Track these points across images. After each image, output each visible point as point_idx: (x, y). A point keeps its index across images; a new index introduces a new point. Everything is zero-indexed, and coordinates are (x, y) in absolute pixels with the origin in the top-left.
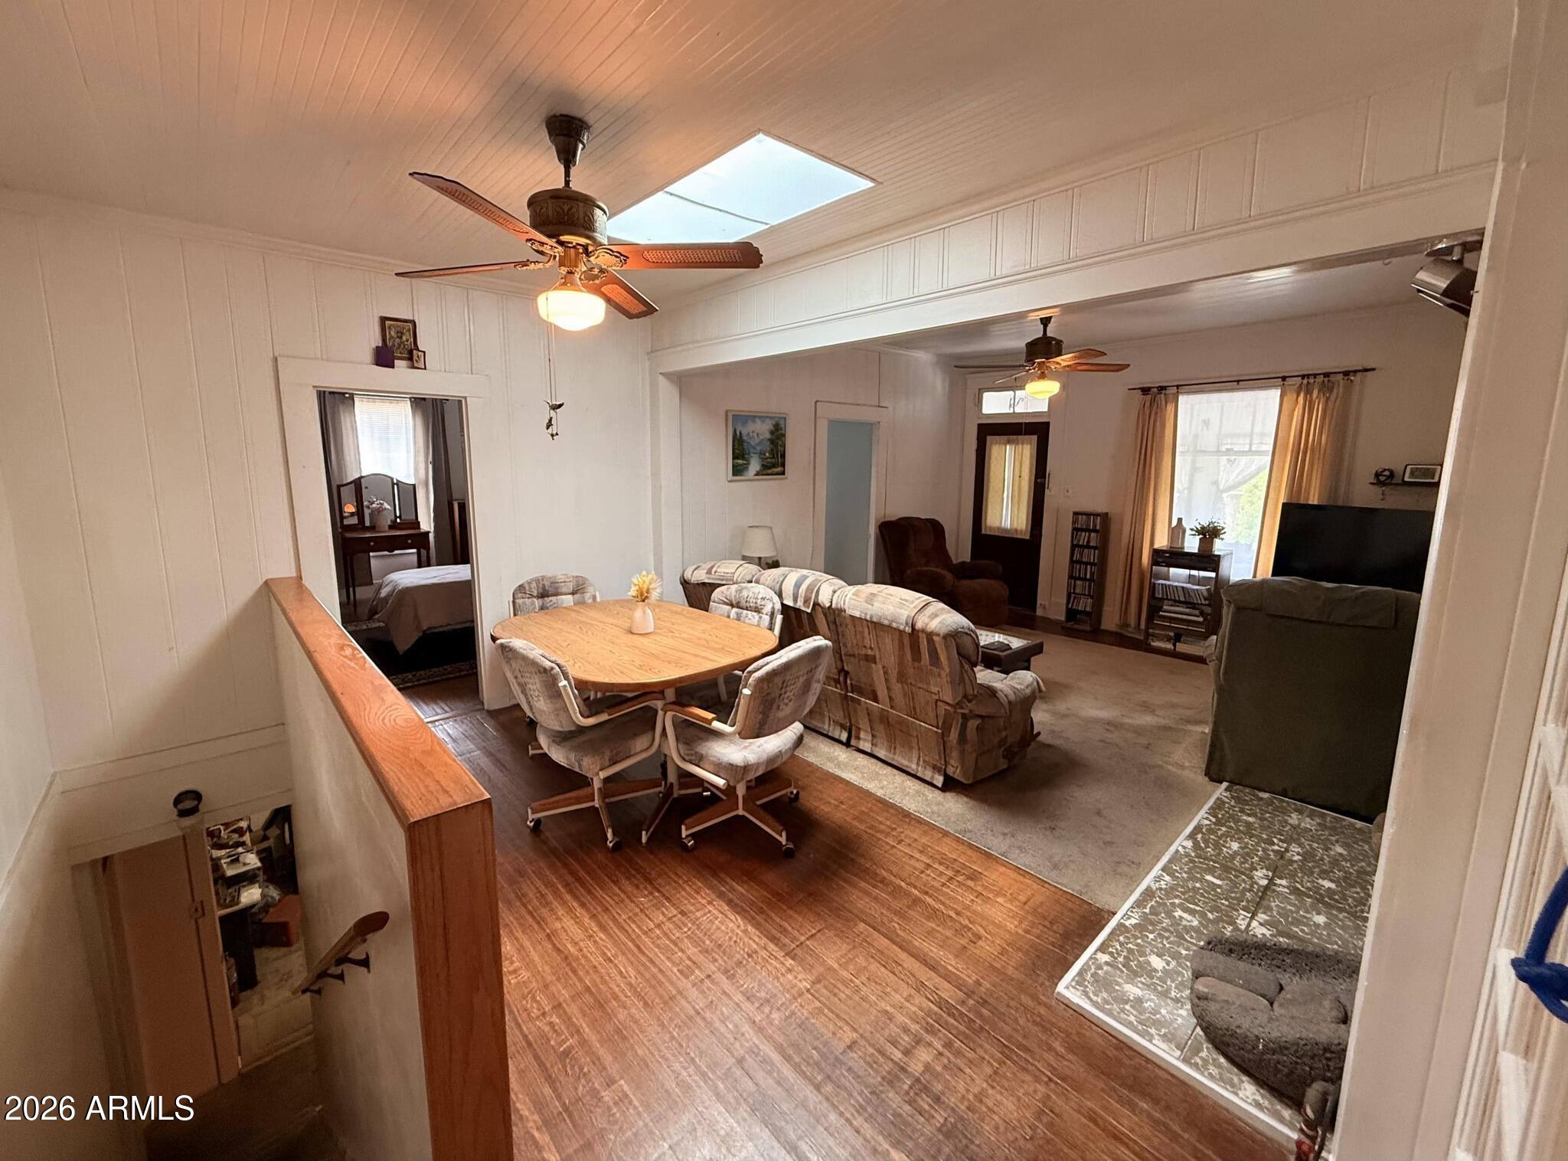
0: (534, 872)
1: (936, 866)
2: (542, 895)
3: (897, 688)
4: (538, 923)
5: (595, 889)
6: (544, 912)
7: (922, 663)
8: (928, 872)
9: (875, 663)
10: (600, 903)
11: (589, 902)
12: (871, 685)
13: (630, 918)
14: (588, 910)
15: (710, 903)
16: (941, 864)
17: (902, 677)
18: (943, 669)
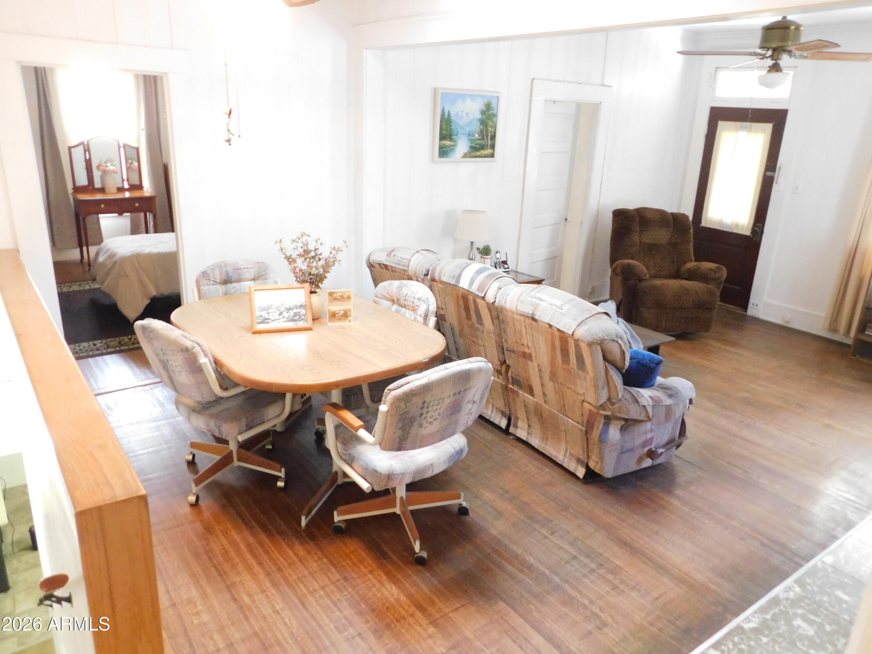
0: (221, 531)
1: (582, 558)
2: (226, 552)
3: (550, 386)
4: (220, 575)
5: (273, 552)
6: (226, 566)
7: (571, 365)
8: (573, 563)
9: (531, 360)
10: (276, 564)
11: (266, 562)
12: (528, 380)
13: (299, 578)
14: (264, 568)
15: (371, 572)
16: (587, 556)
17: (553, 376)
18: (588, 373)
